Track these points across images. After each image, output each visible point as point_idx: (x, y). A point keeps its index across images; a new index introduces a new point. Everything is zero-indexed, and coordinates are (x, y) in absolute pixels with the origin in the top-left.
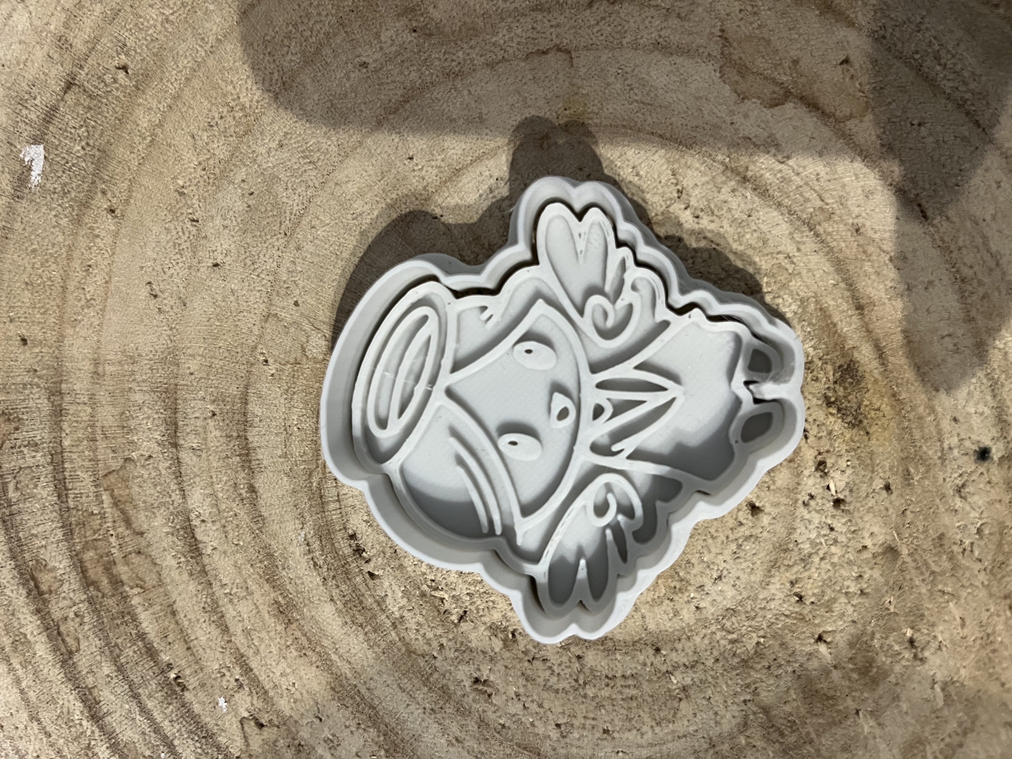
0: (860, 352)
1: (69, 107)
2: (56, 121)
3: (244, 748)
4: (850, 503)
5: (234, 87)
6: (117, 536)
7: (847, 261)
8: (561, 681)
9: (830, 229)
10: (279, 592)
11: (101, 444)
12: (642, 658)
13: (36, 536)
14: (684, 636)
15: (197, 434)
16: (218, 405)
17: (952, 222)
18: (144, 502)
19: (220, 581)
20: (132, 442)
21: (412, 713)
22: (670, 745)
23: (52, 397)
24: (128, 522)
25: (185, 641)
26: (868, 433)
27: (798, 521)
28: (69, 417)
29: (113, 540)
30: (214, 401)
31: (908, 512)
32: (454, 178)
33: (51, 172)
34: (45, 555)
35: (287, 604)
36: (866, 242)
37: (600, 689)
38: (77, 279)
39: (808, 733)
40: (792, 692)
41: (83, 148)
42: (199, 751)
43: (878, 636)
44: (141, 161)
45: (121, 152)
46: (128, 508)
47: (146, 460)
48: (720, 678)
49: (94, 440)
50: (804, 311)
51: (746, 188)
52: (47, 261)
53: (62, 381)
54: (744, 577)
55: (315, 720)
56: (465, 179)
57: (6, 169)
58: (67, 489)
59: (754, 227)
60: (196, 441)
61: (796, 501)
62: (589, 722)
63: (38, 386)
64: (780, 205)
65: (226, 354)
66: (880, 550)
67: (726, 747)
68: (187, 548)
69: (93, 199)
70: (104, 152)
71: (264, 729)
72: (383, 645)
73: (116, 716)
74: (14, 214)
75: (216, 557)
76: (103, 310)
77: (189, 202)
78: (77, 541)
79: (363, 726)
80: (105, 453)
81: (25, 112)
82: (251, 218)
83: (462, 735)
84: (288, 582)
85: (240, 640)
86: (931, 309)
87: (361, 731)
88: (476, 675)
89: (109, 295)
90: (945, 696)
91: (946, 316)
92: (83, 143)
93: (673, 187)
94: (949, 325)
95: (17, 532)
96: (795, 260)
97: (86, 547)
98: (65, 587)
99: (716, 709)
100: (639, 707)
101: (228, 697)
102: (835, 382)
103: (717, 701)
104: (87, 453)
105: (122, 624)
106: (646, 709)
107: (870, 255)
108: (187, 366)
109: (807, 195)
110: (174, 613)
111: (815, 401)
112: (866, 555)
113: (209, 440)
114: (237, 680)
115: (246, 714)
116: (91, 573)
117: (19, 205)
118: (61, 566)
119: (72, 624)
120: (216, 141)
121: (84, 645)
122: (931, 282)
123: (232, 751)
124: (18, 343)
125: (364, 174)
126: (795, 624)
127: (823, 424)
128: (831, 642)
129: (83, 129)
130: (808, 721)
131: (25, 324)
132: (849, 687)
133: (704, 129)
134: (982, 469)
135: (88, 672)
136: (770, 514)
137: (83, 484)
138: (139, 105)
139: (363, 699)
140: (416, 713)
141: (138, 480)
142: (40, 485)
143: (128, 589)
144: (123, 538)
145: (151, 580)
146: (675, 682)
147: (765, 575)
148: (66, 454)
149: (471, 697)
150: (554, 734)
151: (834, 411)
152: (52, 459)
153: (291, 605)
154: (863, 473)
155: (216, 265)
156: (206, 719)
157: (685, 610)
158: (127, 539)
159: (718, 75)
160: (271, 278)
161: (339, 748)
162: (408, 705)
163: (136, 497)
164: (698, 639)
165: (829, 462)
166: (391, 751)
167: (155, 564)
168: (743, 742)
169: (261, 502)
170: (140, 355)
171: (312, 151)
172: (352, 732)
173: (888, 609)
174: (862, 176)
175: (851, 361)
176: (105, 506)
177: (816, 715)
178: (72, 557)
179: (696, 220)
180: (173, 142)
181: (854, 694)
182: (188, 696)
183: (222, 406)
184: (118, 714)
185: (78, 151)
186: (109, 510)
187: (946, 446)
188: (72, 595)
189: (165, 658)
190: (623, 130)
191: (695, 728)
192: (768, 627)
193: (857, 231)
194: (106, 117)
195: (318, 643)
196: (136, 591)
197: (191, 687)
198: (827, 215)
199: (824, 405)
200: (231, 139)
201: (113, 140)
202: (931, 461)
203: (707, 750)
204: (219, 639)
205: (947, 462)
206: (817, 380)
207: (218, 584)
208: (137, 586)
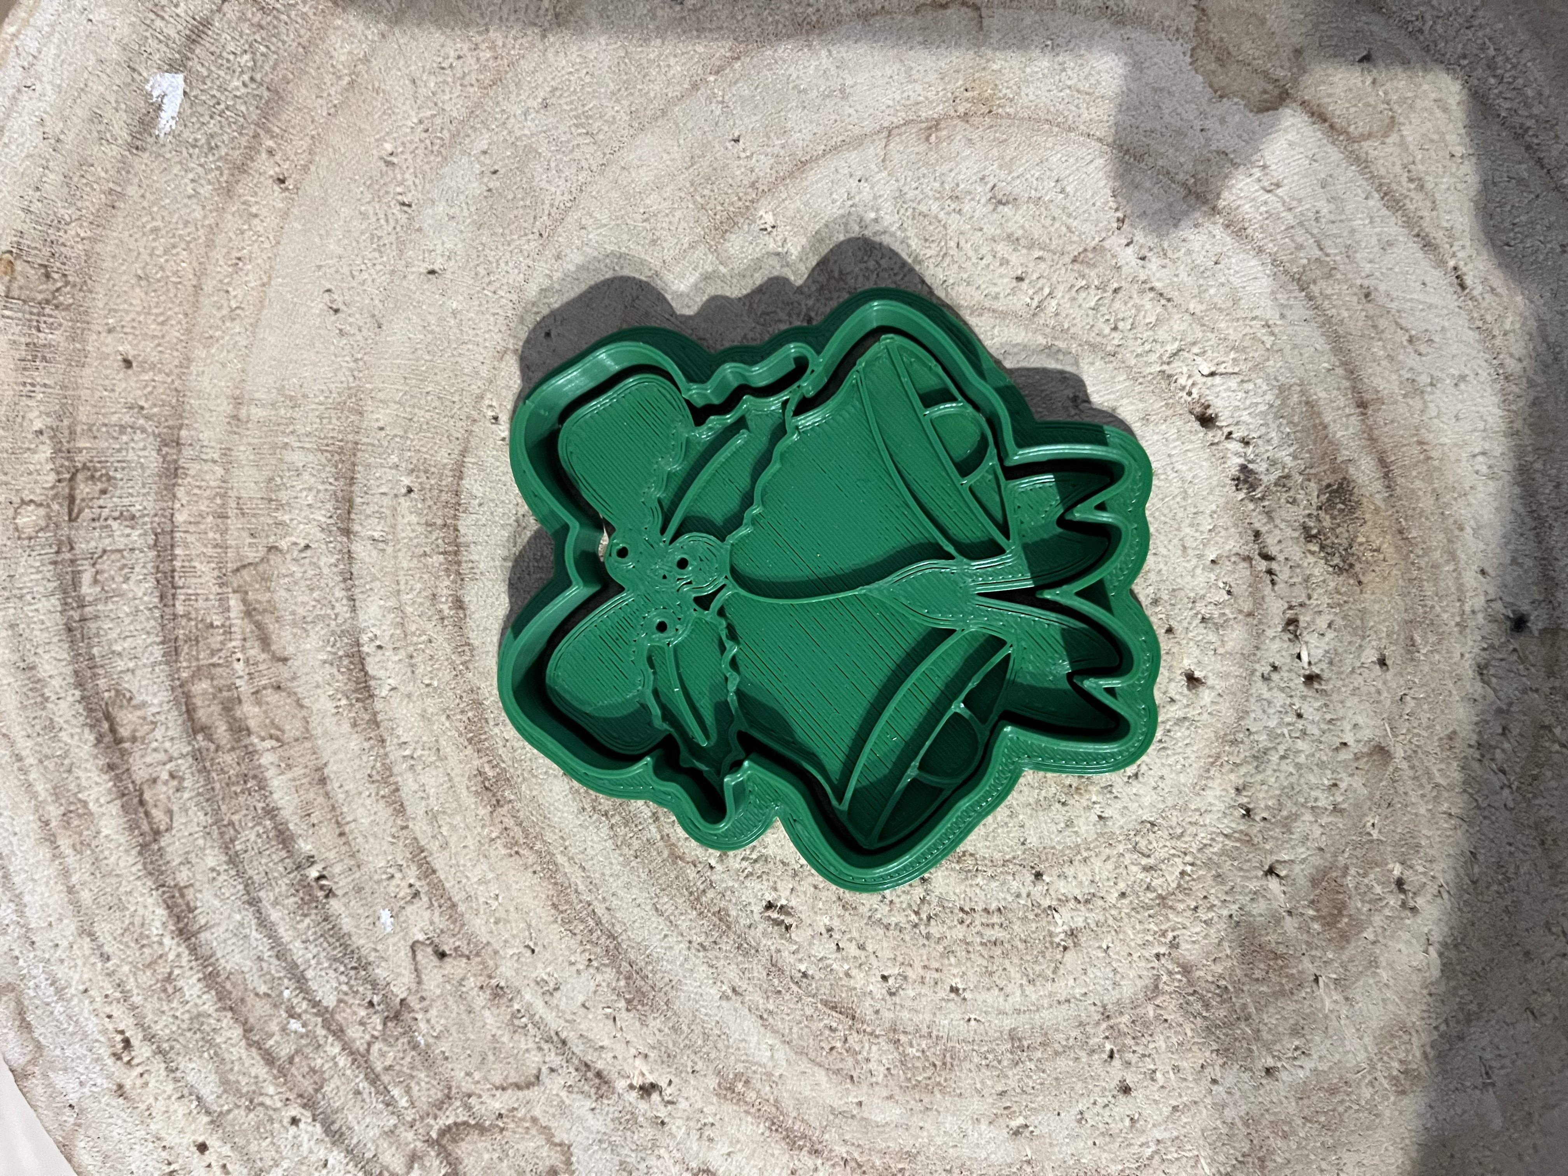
0: (1358, 468)
1: (229, 22)
2: (206, 41)
3: (414, 986)
4: (1327, 681)
5: (482, 14)
6: (247, 661)
7: (1350, 338)
8: (895, 912)
9: (1329, 291)
10: (485, 759)
11: (234, 523)
12: (1015, 885)
13: (119, 654)
14: (1079, 857)
15: (381, 517)
16: (417, 477)
17: (1496, 295)
18: (293, 613)
19: (398, 737)
20: (282, 524)
21: (671, 948)
22: (1045, 1013)
23: (165, 450)
24: (265, 641)
25: (337, 822)
26: (1360, 583)
27: (1253, 700)
28: (189, 479)
29: (239, 667)
30: (413, 471)
31: (1408, 698)
32: (797, 174)
33: (191, 115)
34: (130, 683)
35: (498, 777)
36: (1377, 312)
37: (950, 928)
38: (219, 277)
39: (1244, 1006)
40: (1226, 944)
41: (245, 85)
42: (345, 988)
43: (1352, 871)
44: (332, 111)
45: (302, 93)
46: (267, 619)
47: (301, 551)
48: (1126, 920)
49: (224, 517)
50: (1284, 404)
51: (1215, 223)
52: (174, 247)
53: (181, 425)
54: (1170, 777)
55: (524, 950)
56: (812, 176)
57: (123, 106)
58: (174, 587)
59: (1223, 280)
60: (379, 528)
61: (1253, 672)
62: (930, 975)
63: (143, 430)
64: (1260, 250)
65: (437, 403)
66: (1365, 750)
67: (1125, 1019)
68: (352, 686)
69: (253, 160)
70: (277, 92)
71: (447, 959)
72: (636, 844)
73: (219, 931)
74: (128, 172)
75: (395, 701)
76: (255, 325)
77: (399, 177)
78: (185, 664)
79: (595, 963)
80: (239, 538)
81: (159, 23)
82: (491, 207)
83: (743, 985)
84: (501, 744)
85: (420, 828)
86: (1461, 416)
87: (592, 971)
88: (770, 897)
89: (267, 302)
90: (1444, 965)
91: (1481, 425)
92: (246, 78)
93: (1112, 213)
94: (1484, 439)
95: (90, 647)
96: (1276, 330)
97: (197, 674)
98: (159, 733)
99: (1115, 965)
100: (1005, 955)
101: (396, 909)
102: (1320, 508)
103: (1118, 953)
104: (211, 535)
105: (243, 792)
106: (1016, 960)
107: (1383, 332)
108: (376, 416)
109: (1299, 240)
110: (323, 781)
111: (1289, 532)
112: (1344, 755)
113: (400, 527)
114: (411, 886)
115: (421, 937)
116: (202, 715)
117: (137, 160)
118: (156, 701)
119: (164, 789)
120: (447, 89)
121: (179, 820)
122: (1463, 378)
123: (395, 989)
124: (119, 364)
125: (665, 156)
126: (1237, 848)
127: (1299, 566)
128: (1287, 876)
129: (247, 57)
130: (1245, 988)
131: (130, 337)
132: (1308, 943)
133: (1162, 135)
134: (1514, 644)
135: (181, 863)
136: (1212, 688)
137: (203, 581)
138: (336, 28)
139: (599, 923)
140: (677, 949)
141: (286, 580)
142: (134, 577)
143: (256, 741)
144: (256, 664)
145: (292, 729)
146: (1060, 922)
147: (1201, 776)
148: (177, 535)
149: (761, 927)
150: (878, 989)
151: (1316, 548)
152: (156, 541)
153: (503, 778)
154: (1349, 638)
155: (432, 272)
156: (358, 941)
157: (1082, 820)
158: (261, 667)
159: (1188, 59)
160: (514, 297)
161: (557, 995)
162: (666, 936)
163: (280, 606)
164: (1097, 863)
165: (1304, 619)
166: (635, 1003)
167: (302, 706)
168: (1151, 1014)
169: (470, 623)
170: (305, 396)
171: (591, 117)
172: (578, 972)
173: (1369, 834)
174: (1378, 220)
175: (1344, 479)
176: (232, 615)
177: (1257, 980)
178: (173, 689)
179: (1141, 262)
180: (383, 86)
181: (1314, 953)
182: (335, 905)
183: (423, 479)
184: (222, 929)
185: (237, 89)
186: (238, 622)
187: (1467, 608)
188: (168, 745)
189: (305, 846)
190: (1047, 127)
191: (1084, 990)
192: (1200, 850)
193: (1367, 296)
194: (284, 42)
195: (539, 836)
196: (269, 744)
197: (340, 893)
198: (1326, 270)
199: (1302, 539)
200: (471, 90)
201: (291, 76)
202: (1446, 628)
203: (1098, 1023)
204: (390, 824)
205: (1468, 631)
206: (1294, 502)
207: (395, 741)
208: (271, 737)
